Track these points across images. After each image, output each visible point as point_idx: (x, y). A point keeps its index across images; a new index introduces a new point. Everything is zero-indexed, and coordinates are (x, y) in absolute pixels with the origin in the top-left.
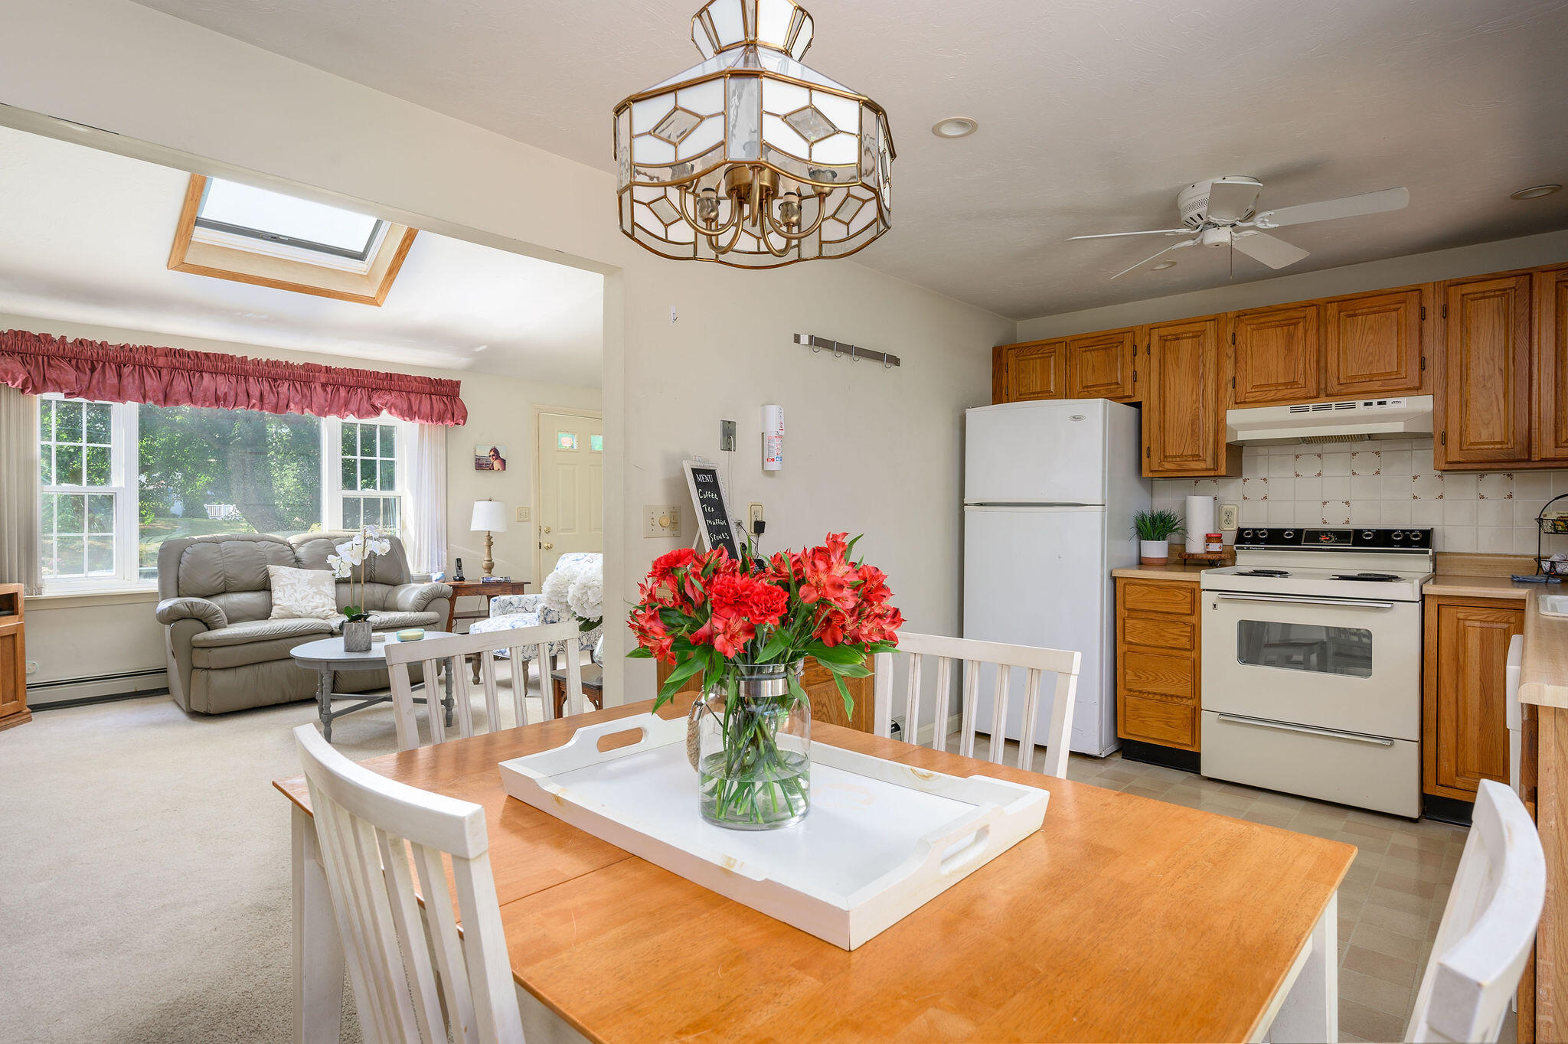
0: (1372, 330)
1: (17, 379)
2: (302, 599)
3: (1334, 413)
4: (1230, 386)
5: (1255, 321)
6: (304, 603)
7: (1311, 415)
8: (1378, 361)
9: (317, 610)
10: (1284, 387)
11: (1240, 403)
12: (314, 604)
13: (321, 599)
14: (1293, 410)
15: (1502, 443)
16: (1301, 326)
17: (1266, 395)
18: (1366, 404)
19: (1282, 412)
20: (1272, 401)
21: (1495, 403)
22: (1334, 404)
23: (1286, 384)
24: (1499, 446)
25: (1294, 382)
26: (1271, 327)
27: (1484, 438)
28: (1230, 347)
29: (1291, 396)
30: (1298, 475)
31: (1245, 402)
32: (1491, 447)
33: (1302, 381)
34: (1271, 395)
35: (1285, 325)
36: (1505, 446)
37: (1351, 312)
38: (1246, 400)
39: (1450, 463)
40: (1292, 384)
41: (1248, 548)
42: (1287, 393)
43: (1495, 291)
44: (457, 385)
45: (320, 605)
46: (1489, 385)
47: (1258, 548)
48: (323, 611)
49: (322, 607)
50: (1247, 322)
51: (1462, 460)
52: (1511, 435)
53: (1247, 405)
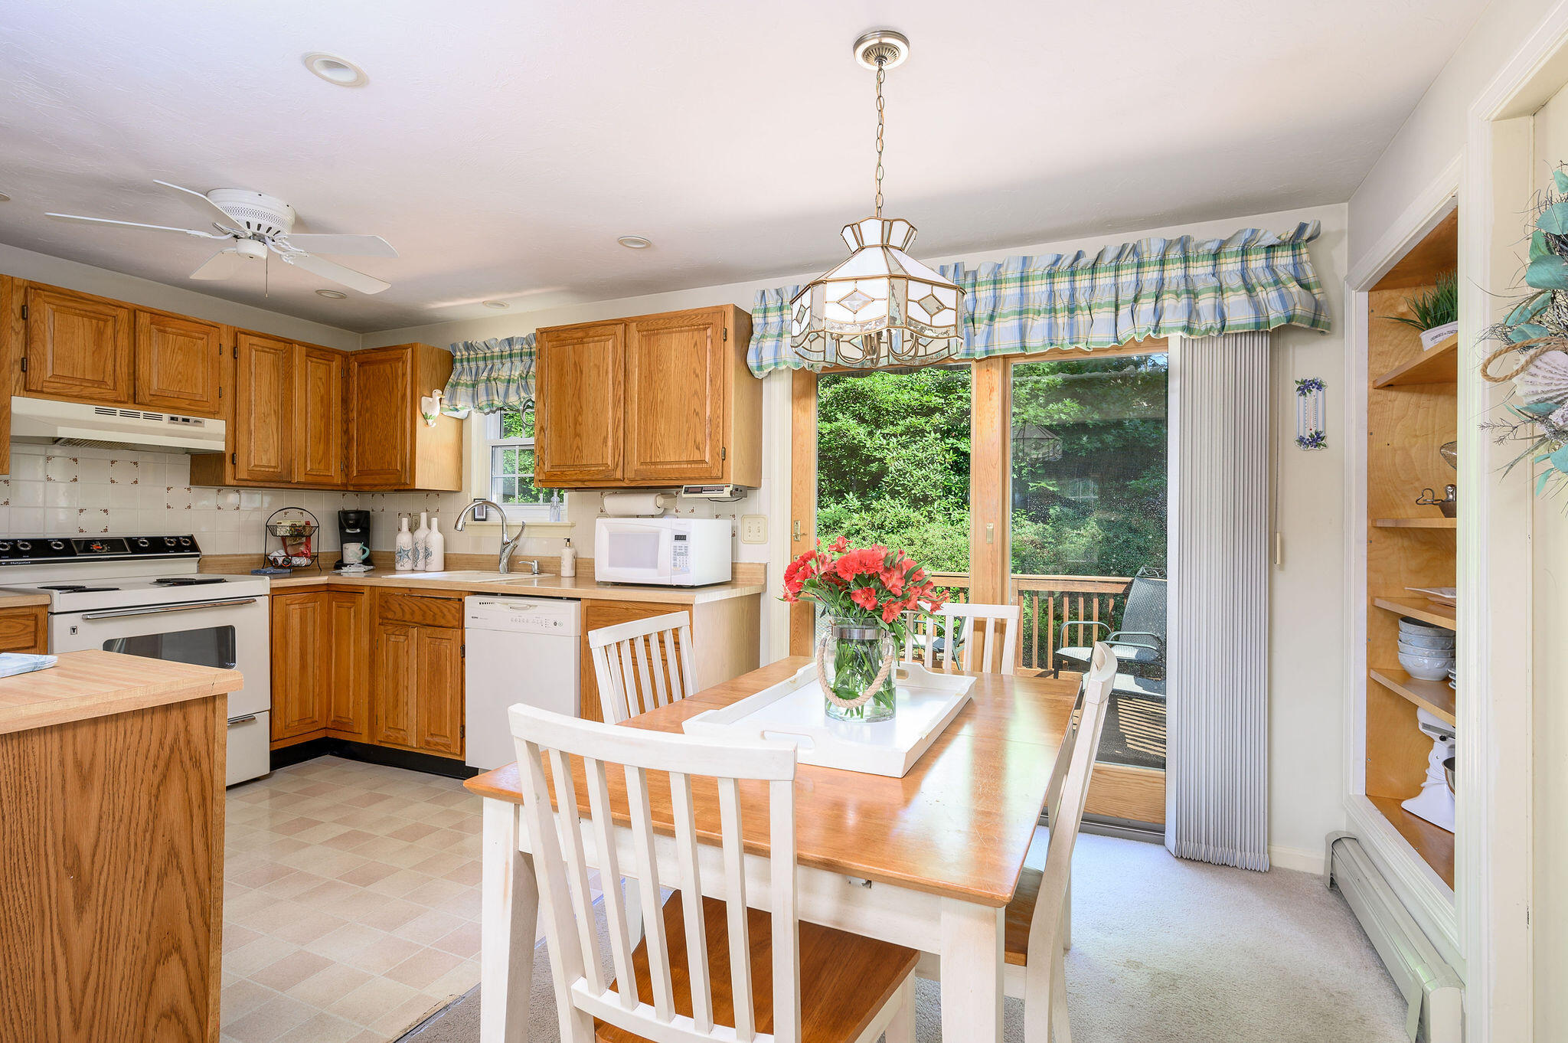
0: (182, 351)
3: (141, 422)
4: (18, 367)
5: (58, 302)
7: (117, 419)
8: (187, 381)
10: (90, 385)
11: (28, 390)
14: (98, 411)
15: (274, 467)
16: (110, 324)
17: (70, 388)
18: (172, 419)
19: (85, 411)
20: (76, 396)
21: (271, 437)
22: (142, 413)
23: (93, 381)
24: (272, 470)
25: (103, 382)
26: (76, 314)
27: (264, 463)
28: (17, 320)
29: (99, 396)
30: (49, 479)
31: (42, 392)
32: (267, 470)
33: (110, 383)
34: (75, 390)
35: (95, 318)
36: (276, 470)
37: (162, 328)
38: (44, 389)
39: (239, 480)
40: (101, 383)
41: (8, 564)
42: (95, 391)
43: (270, 349)
46: (267, 421)
47: (22, 563)
50: (47, 299)
51: (249, 478)
52: (280, 462)
53: (45, 395)
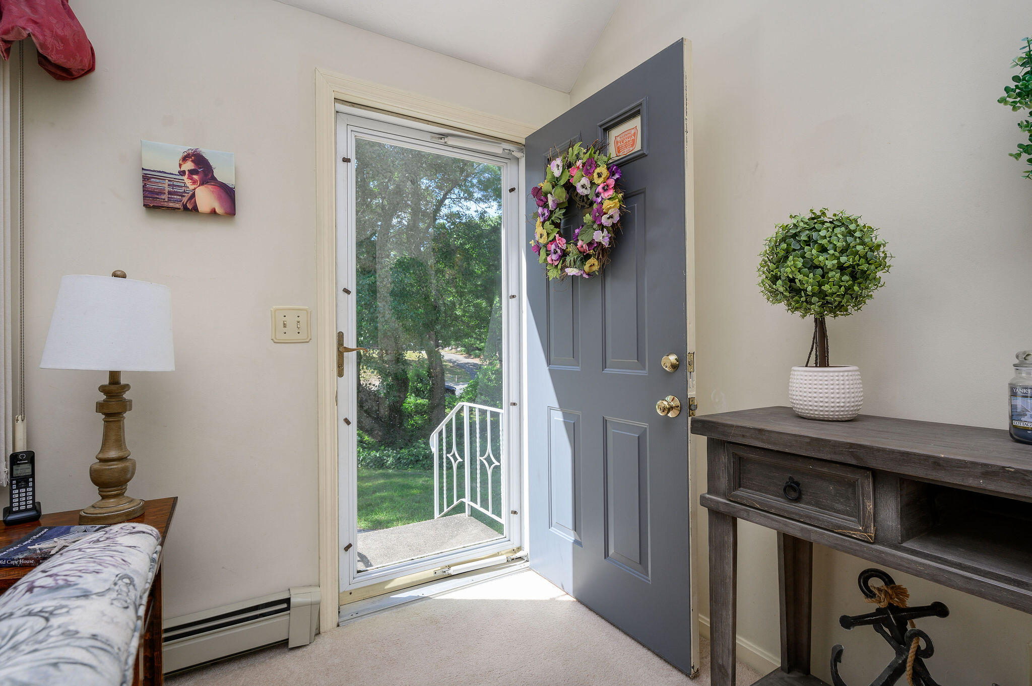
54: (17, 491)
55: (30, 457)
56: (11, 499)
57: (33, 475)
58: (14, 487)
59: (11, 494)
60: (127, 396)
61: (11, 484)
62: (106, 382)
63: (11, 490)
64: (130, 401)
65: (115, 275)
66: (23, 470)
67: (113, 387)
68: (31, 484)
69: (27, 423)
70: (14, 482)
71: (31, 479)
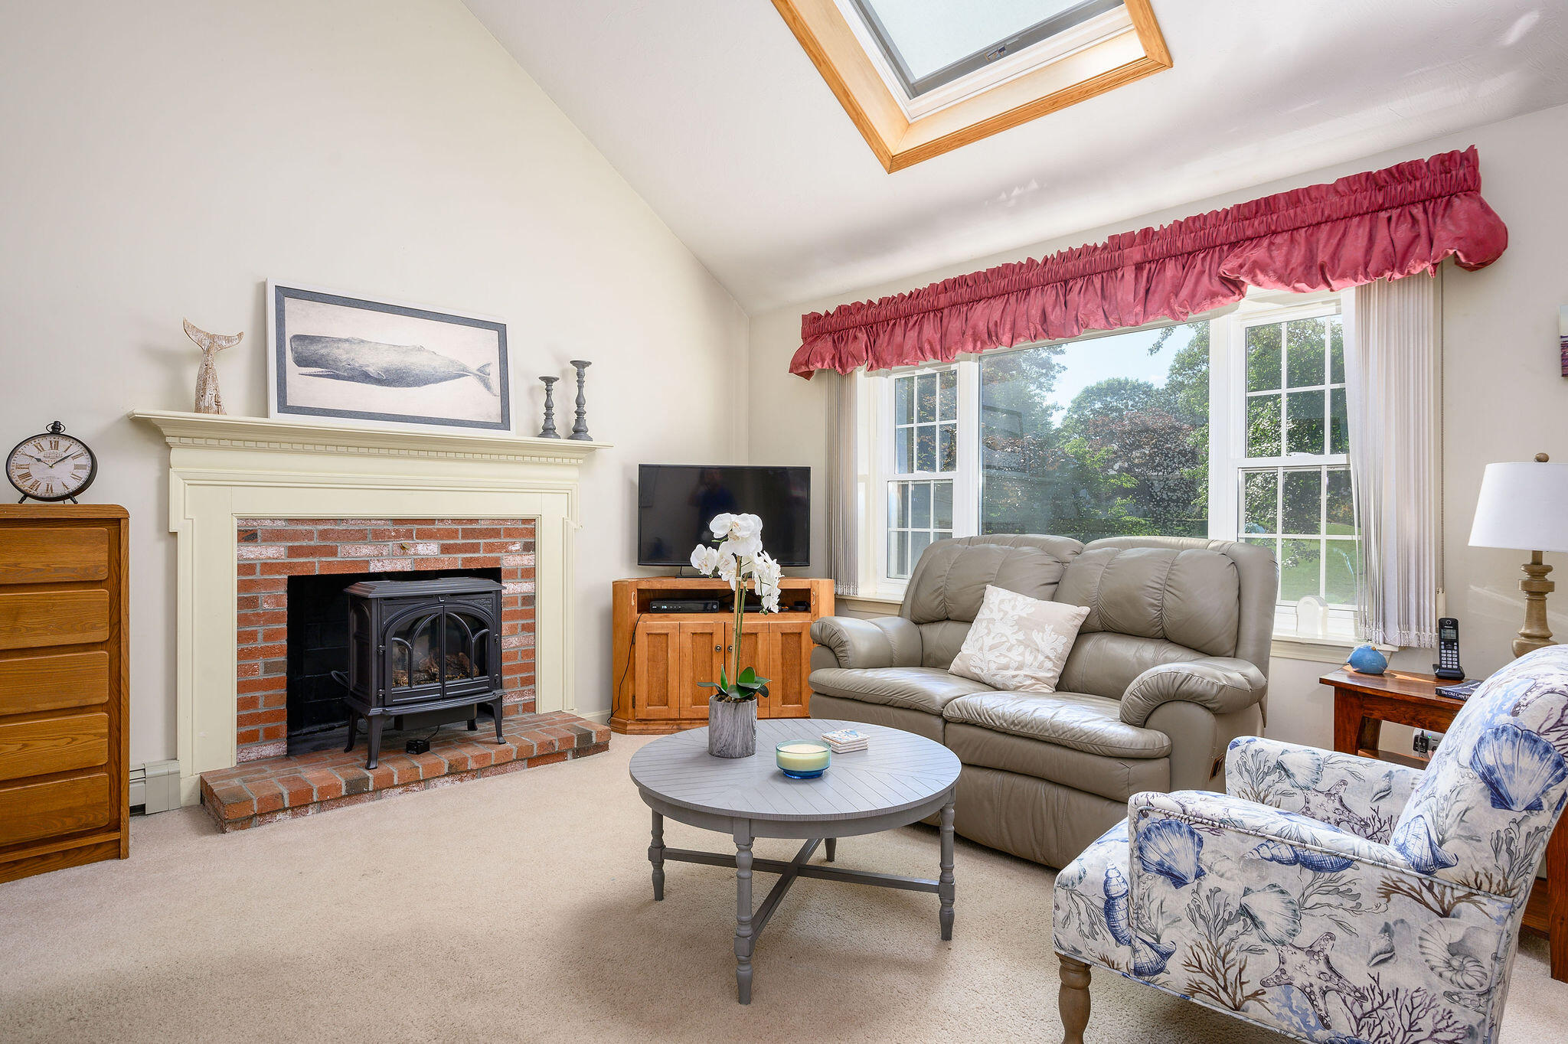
1: (825, 360)
2: (991, 649)
6: (990, 656)
9: (1005, 672)
12: (1003, 661)
13: (1022, 654)
44: (1468, 160)
45: (1015, 665)
48: (1014, 677)
49: (1017, 669)
54: (1445, 652)
55: (1455, 624)
56: (1441, 657)
57: (1457, 640)
58: (1443, 647)
59: (1441, 653)
60: (1549, 577)
61: (1440, 645)
62: (1529, 561)
63: (1440, 649)
64: (1553, 583)
65: (1539, 460)
66: (1450, 634)
67: (1536, 568)
68: (1455, 648)
69: (1446, 596)
70: (1443, 643)
71: (1455, 644)
